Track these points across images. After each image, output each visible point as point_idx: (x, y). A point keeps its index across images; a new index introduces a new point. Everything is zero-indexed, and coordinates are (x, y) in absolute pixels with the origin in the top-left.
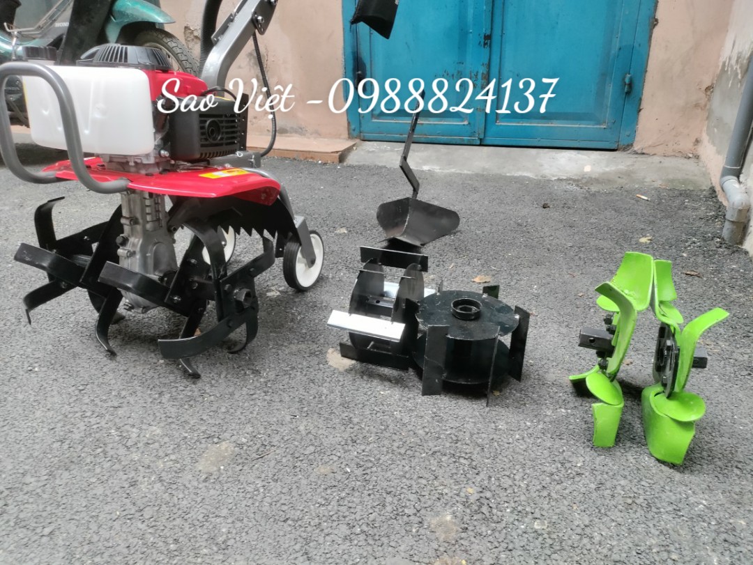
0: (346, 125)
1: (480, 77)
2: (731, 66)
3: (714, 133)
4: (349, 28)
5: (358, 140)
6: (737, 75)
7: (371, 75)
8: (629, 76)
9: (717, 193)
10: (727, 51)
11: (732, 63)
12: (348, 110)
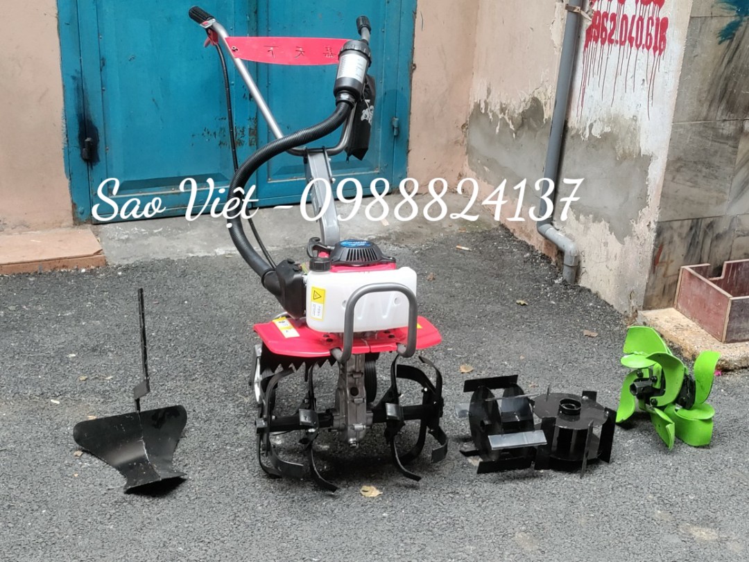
0: (70, 208)
1: (247, 132)
2: (491, 111)
3: (484, 170)
4: (71, 85)
5: (90, 225)
6: (507, 125)
7: (105, 143)
8: (397, 119)
9: (511, 231)
10: (478, 93)
11: (493, 109)
12: (72, 187)
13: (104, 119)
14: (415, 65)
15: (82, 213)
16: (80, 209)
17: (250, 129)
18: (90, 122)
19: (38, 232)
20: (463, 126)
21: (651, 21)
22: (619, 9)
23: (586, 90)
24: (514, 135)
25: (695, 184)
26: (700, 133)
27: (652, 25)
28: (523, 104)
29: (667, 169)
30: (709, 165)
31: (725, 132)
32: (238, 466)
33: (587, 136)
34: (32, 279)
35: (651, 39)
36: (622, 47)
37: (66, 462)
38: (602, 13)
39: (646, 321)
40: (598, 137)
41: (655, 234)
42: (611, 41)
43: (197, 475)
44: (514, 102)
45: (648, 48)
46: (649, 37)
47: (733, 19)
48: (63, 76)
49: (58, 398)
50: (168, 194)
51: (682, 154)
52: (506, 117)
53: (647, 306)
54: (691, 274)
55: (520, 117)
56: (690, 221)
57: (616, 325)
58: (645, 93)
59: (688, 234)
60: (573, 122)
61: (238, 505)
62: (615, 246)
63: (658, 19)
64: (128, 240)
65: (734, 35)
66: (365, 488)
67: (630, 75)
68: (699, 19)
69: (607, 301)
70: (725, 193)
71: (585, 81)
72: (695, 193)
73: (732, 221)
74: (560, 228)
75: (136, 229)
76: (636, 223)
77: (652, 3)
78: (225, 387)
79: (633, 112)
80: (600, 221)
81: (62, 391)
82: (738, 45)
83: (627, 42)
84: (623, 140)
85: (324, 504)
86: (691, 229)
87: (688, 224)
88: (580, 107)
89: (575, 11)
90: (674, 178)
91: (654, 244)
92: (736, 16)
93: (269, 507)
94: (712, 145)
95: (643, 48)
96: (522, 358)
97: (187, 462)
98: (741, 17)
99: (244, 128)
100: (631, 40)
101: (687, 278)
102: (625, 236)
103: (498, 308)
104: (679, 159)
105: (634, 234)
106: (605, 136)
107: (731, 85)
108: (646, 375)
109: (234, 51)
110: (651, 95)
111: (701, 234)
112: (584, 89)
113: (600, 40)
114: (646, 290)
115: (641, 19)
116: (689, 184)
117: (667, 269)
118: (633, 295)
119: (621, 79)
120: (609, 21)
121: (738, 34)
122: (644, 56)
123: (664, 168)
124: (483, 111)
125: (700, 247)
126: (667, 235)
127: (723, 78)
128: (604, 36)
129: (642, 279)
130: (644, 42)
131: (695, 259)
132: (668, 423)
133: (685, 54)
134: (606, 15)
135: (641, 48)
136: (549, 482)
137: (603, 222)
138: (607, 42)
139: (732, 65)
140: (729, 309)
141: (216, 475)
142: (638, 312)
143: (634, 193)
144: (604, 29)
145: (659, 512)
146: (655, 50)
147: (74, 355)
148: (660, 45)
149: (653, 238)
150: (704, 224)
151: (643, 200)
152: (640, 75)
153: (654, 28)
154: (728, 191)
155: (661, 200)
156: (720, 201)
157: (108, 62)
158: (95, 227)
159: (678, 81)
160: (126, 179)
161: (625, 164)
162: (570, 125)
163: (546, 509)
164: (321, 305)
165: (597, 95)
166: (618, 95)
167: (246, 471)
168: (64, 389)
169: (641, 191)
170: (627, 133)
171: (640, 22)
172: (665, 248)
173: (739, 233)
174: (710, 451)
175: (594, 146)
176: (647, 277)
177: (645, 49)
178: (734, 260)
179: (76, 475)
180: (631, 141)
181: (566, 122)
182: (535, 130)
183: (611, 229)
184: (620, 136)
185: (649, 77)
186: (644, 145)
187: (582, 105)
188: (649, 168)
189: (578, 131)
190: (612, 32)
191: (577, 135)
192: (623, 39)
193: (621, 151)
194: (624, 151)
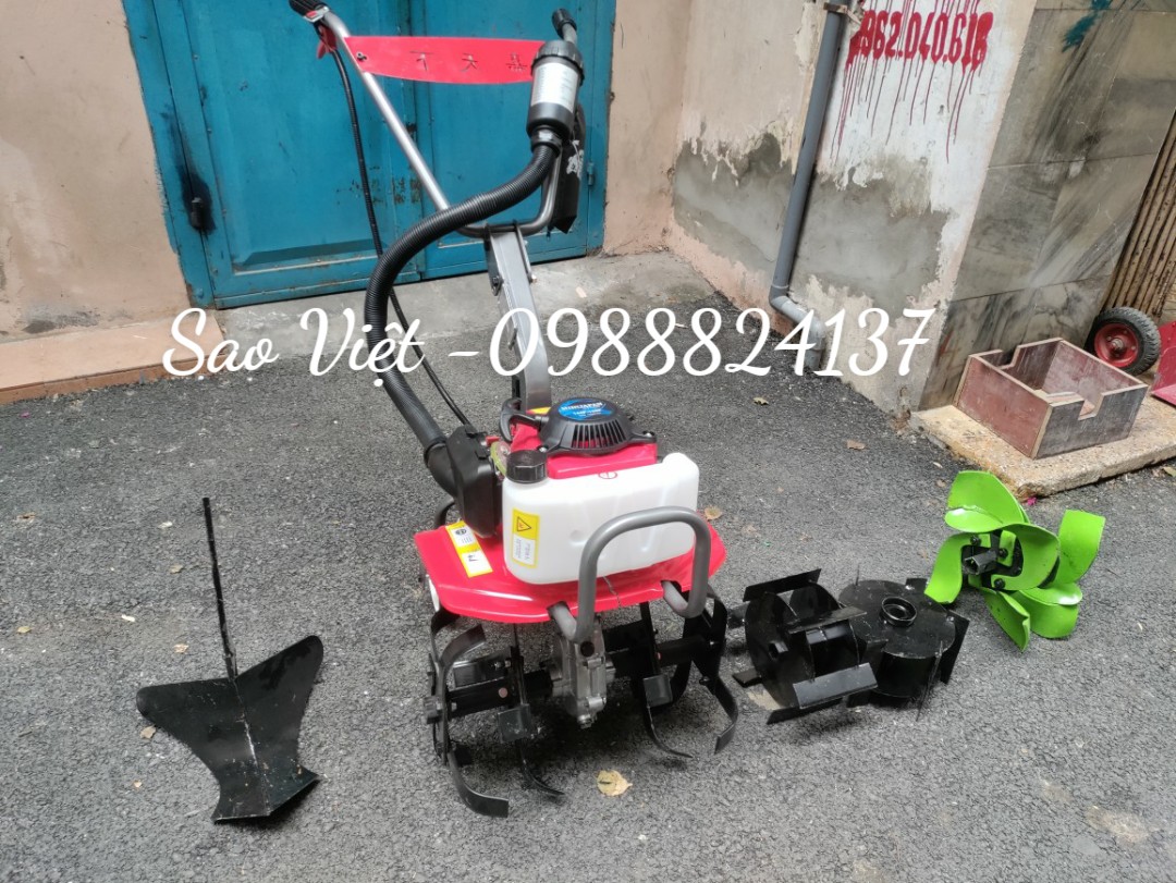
0: (185, 291)
1: (407, 185)
2: (706, 152)
3: (695, 226)
4: (162, 126)
6: (729, 169)
7: (221, 202)
8: (592, 164)
9: (730, 300)
10: (688, 129)
11: (708, 149)
12: (183, 264)
13: (215, 173)
14: (613, 94)
15: (201, 297)
16: (198, 291)
17: (412, 181)
18: (196, 177)
19: (146, 323)
20: (669, 171)
21: (960, 20)
22: (906, 5)
23: (847, 123)
24: (737, 183)
25: (1001, 250)
26: (1018, 180)
27: (963, 25)
28: (751, 143)
29: (972, 231)
30: (1021, 224)
31: (1047, 179)
32: (403, 741)
33: (845, 184)
34: (130, 394)
35: (959, 46)
36: (909, 61)
37: (126, 753)
38: (877, 12)
39: (923, 425)
40: (863, 185)
41: (945, 317)
42: (890, 53)
43: (337, 768)
44: (738, 140)
45: (953, 60)
46: (956, 44)
47: (1086, 14)
48: (148, 113)
49: (135, 610)
50: (312, 267)
51: (993, 211)
52: (727, 160)
53: (924, 405)
54: (984, 366)
55: (746, 159)
56: (988, 298)
57: (883, 429)
58: (944, 126)
59: (982, 315)
60: (825, 164)
61: (404, 839)
63: (974, 16)
64: (263, 329)
65: (1082, 37)
66: (604, 775)
67: (919, 100)
68: (1046, 13)
69: (864, 394)
70: (1032, 260)
71: (845, 111)
72: (1000, 262)
73: (1034, 294)
74: (800, 300)
75: (274, 313)
76: (917, 301)
78: (386, 572)
79: (921, 151)
80: (859, 295)
81: (142, 595)
82: (1085, 54)
83: (918, 53)
84: (902, 190)
85: (543, 819)
86: (987, 308)
87: (985, 301)
88: (836, 146)
89: (840, 11)
90: (978, 243)
91: (943, 331)
92: (1089, 9)
93: (453, 837)
94: (1029, 197)
95: (944, 61)
96: (780, 490)
97: (322, 737)
98: (1096, 11)
99: (403, 180)
100: (924, 50)
101: (978, 371)
102: (898, 317)
103: (733, 411)
104: (989, 217)
106: (873, 186)
107: (1065, 113)
108: (986, 542)
109: (360, 60)
110: (953, 127)
111: (997, 313)
112: (843, 121)
113: (872, 52)
114: (925, 388)
115: (944, 18)
116: (994, 250)
117: (952, 359)
118: (904, 391)
119: (904, 106)
120: (888, 25)
121: (1088, 36)
122: (945, 74)
123: (969, 230)
124: (695, 152)
125: (992, 329)
126: (958, 318)
127: (1057, 104)
128: (879, 47)
129: (923, 374)
130: (946, 51)
131: (985, 345)
132: (1025, 618)
133: (1019, 67)
134: (884, 15)
135: (940, 61)
136: (874, 732)
137: (864, 297)
138: (883, 55)
139: (1072, 84)
140: (1047, 417)
141: (366, 767)
142: (912, 412)
143: (916, 261)
144: (881, 36)
145: (1047, 784)
146: (965, 62)
147: (169, 524)
148: (975, 55)
149: (942, 322)
150: (1001, 301)
151: (930, 271)
152: (938, 98)
153: (966, 30)
154: (1035, 257)
155: (959, 273)
156: (1025, 271)
157: (211, 93)
158: (221, 312)
159: (1003, 107)
160: (257, 250)
161: (903, 223)
162: (819, 170)
163: (885, 797)
164: (532, 543)
165: (864, 129)
166: (897, 129)
167: (416, 752)
168: (145, 591)
169: (928, 259)
170: (909, 181)
171: (942, 23)
172: (955, 333)
173: (1039, 309)
174: (1070, 644)
175: (856, 199)
176: (928, 371)
177: (948, 62)
178: (1027, 342)
179: (138, 785)
180: (915, 193)
181: (815, 166)
182: (767, 177)
183: (877, 304)
184: (897, 185)
185: (952, 102)
186: (938, 198)
187: (839, 143)
188: (944, 228)
189: (831, 177)
190: (893, 40)
191: (830, 183)
192: (911, 49)
193: (898, 205)
194: (903, 206)
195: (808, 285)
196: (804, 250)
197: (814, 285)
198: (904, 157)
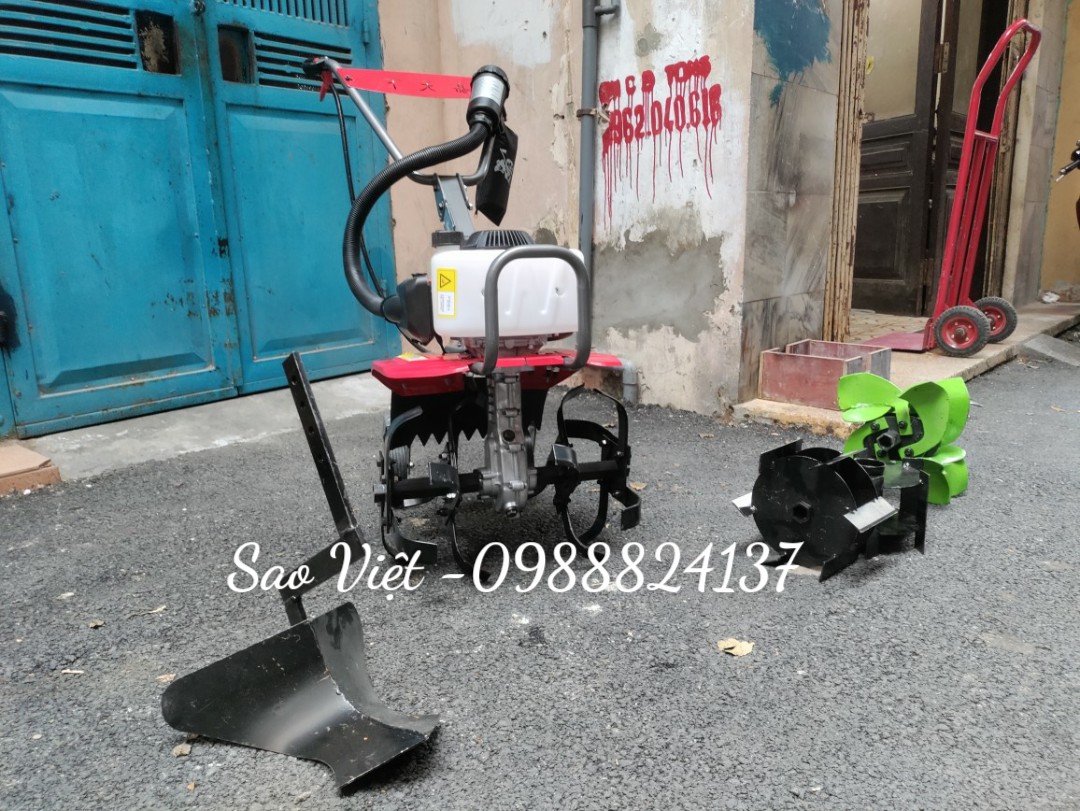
5: (15, 441)
7: (27, 316)
13: (21, 285)
14: (394, 221)
15: (1, 425)
17: (225, 293)
21: (694, 97)
22: (645, 99)
23: (613, 198)
25: (764, 261)
26: (764, 204)
27: (697, 99)
29: (746, 244)
30: (771, 241)
31: (779, 205)
33: (623, 245)
35: (698, 114)
36: (658, 137)
38: (621, 110)
39: (748, 413)
40: (640, 241)
41: (742, 317)
42: (640, 136)
45: (696, 125)
46: (695, 114)
47: (777, 83)
49: (76, 665)
50: (126, 386)
51: (754, 227)
53: (743, 398)
54: (776, 355)
56: (763, 303)
57: (716, 425)
58: (700, 173)
59: (762, 317)
60: (602, 235)
62: (684, 347)
63: (704, 91)
64: (81, 450)
65: (779, 99)
66: (722, 643)
68: (757, 77)
69: (685, 408)
70: (782, 272)
71: (610, 189)
72: (764, 270)
73: (787, 302)
75: (89, 436)
76: (713, 313)
77: (693, 77)
79: (685, 198)
80: (658, 328)
81: (77, 650)
82: (782, 112)
83: (664, 128)
84: (677, 233)
86: (764, 311)
87: (761, 305)
88: (608, 219)
89: (592, 113)
90: (751, 254)
91: (742, 329)
92: (778, 80)
94: (772, 219)
95: (688, 127)
98: (782, 82)
99: (217, 293)
100: (669, 125)
101: (772, 361)
102: (699, 332)
104: (753, 233)
105: (712, 326)
106: (649, 238)
107: (780, 155)
108: (884, 424)
110: (708, 171)
111: (770, 316)
112: (610, 199)
113: (624, 140)
114: (739, 382)
115: (680, 98)
116: (760, 260)
117: (751, 356)
118: (722, 391)
119: (662, 171)
120: (634, 117)
121: (782, 98)
122: (691, 136)
123: (744, 242)
125: (769, 331)
126: (749, 318)
127: (774, 148)
128: (629, 134)
129: (734, 370)
130: (688, 120)
131: (768, 344)
134: (628, 111)
135: (685, 129)
136: (902, 567)
137: (664, 328)
138: (634, 139)
139: (779, 134)
140: (845, 371)
141: (482, 702)
142: (734, 407)
143: (705, 281)
144: (628, 126)
146: (706, 123)
147: (70, 594)
148: (713, 116)
149: (740, 322)
150: (770, 306)
151: (718, 285)
152: (689, 155)
153: (700, 102)
155: (745, 279)
156: (779, 280)
157: (19, 201)
158: (25, 442)
159: (747, 144)
160: (65, 369)
161: (684, 257)
162: (596, 242)
165: (630, 197)
166: (660, 189)
168: (80, 646)
169: (714, 277)
170: (681, 223)
171: (679, 103)
172: (749, 333)
173: (792, 315)
175: (637, 253)
176: (739, 365)
177: (692, 128)
180: (689, 231)
181: (593, 239)
183: (676, 332)
184: (671, 230)
185: (703, 154)
186: (709, 228)
187: (610, 216)
188: (721, 249)
189: (609, 244)
190: (640, 126)
191: (609, 248)
192: (657, 128)
193: (676, 245)
194: (680, 245)
195: (608, 338)
196: (597, 309)
197: (614, 335)
198: (672, 207)
